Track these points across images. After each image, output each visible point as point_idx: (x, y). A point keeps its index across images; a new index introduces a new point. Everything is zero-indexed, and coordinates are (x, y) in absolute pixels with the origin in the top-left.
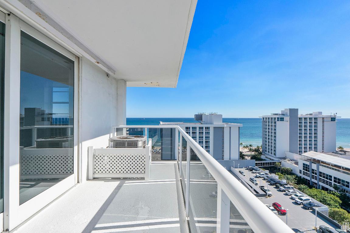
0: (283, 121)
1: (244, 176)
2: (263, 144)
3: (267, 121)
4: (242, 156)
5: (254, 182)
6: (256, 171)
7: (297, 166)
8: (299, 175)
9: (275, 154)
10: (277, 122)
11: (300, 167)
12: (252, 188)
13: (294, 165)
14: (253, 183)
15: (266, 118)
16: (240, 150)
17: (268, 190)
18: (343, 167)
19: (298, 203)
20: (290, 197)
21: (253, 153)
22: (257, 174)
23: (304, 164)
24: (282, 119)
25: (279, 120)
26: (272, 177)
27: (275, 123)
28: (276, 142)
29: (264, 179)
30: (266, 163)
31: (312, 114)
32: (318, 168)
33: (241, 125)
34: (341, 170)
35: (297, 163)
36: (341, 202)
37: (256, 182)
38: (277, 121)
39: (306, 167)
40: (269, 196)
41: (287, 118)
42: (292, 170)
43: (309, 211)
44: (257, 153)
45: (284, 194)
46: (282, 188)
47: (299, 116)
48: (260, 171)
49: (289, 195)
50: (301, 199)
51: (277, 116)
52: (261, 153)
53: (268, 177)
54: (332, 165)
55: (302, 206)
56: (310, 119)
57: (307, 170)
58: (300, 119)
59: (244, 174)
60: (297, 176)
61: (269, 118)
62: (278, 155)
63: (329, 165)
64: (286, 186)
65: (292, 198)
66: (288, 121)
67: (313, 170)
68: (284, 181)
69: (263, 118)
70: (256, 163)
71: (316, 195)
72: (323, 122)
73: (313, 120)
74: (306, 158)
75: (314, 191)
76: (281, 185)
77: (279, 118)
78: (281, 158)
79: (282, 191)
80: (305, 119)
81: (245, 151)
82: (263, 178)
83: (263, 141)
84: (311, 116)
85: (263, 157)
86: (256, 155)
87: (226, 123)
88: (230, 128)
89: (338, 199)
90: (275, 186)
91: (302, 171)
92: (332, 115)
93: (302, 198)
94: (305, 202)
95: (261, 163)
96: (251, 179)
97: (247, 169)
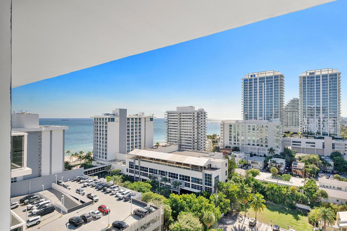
0: (114, 121)
1: (69, 189)
2: (95, 148)
3: (99, 122)
4: (68, 167)
5: (81, 192)
6: (85, 179)
7: (125, 165)
8: (126, 173)
9: (106, 158)
10: (108, 123)
11: (127, 166)
12: (78, 200)
13: (123, 165)
14: (80, 194)
15: (97, 119)
16: (66, 160)
17: (95, 196)
18: (155, 159)
19: (121, 198)
20: (115, 195)
21: (83, 161)
22: (86, 183)
23: (130, 162)
24: (113, 120)
25: (110, 121)
26: (100, 182)
27: (106, 123)
28: (107, 144)
29: (93, 186)
30: (97, 169)
31: (137, 114)
32: (139, 163)
33: (66, 128)
34: (154, 161)
35: (124, 163)
36: (151, 187)
37: (83, 192)
38: (109, 121)
39: (131, 165)
40: (95, 202)
41: (117, 119)
42: (120, 171)
43: (128, 202)
44: (87, 160)
45: (110, 195)
46: (109, 189)
47: (128, 117)
48: (89, 179)
49: (114, 194)
50: (123, 194)
51: (108, 117)
52: (92, 160)
53: (96, 183)
54: (148, 159)
55: (124, 200)
56: (136, 119)
57: (132, 168)
58: (128, 119)
59: (70, 187)
60: (124, 175)
61: (100, 119)
62: (108, 159)
63: (146, 159)
64: (112, 187)
65: (117, 197)
66: (118, 122)
67: (136, 166)
68: (112, 182)
69: (95, 119)
70: (86, 172)
71: (135, 187)
72: (145, 122)
73: (138, 120)
74: (132, 157)
75: (135, 184)
76: (108, 187)
77: (110, 118)
78: (111, 161)
79: (109, 193)
80: (132, 119)
81: (73, 161)
82: (91, 186)
83: (95, 145)
84: (136, 117)
85: (94, 163)
86: (87, 163)
87: (44, 126)
88: (51, 131)
89: (149, 185)
90: (103, 190)
91: (129, 169)
92: (151, 115)
93: (124, 192)
94: (126, 196)
95: (92, 171)
96: (77, 190)
97: (74, 181)
